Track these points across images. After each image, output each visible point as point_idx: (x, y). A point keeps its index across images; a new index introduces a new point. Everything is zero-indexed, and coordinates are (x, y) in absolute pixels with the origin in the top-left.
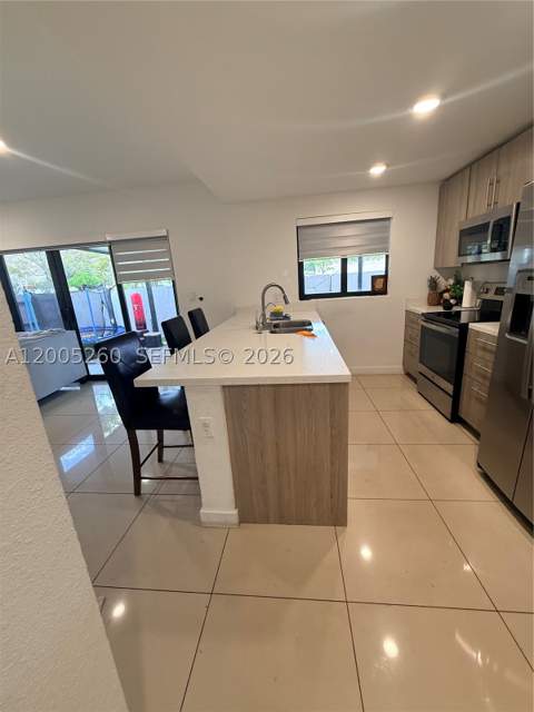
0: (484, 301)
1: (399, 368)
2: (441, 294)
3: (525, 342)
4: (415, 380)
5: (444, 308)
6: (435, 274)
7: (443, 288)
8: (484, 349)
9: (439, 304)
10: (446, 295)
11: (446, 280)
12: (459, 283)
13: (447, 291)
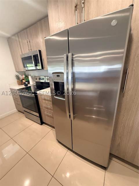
0: (36, 82)
1: (15, 110)
2: (22, 81)
3: (65, 99)
4: (23, 113)
5: (25, 86)
6: (17, 74)
7: (22, 79)
8: (45, 100)
9: (22, 84)
10: (24, 81)
11: (22, 76)
12: (27, 77)
13: (23, 79)
